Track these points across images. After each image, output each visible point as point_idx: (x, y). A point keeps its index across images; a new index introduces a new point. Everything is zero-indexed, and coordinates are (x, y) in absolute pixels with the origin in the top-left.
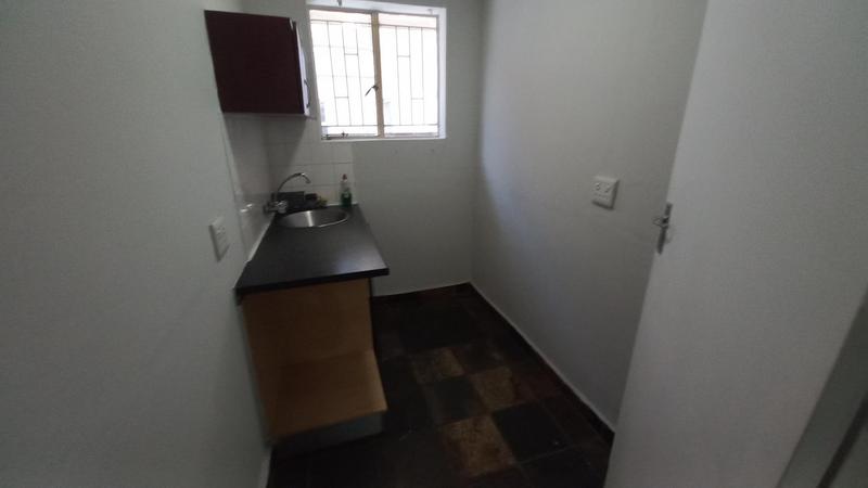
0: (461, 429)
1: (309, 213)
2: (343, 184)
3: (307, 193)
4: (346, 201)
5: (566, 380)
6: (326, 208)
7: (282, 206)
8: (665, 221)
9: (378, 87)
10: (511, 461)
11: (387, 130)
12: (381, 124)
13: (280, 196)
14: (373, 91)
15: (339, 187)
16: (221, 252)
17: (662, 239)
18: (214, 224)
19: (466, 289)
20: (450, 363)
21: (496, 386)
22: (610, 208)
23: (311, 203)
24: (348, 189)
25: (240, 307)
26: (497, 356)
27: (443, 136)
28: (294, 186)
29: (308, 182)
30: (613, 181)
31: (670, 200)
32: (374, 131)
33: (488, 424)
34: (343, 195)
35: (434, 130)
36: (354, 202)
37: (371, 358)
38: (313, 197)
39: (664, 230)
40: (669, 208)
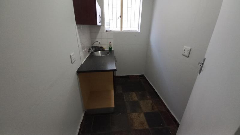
0: (134, 115)
1: (100, 52)
2: (110, 44)
3: (100, 46)
4: (110, 49)
5: (168, 107)
6: (105, 51)
7: (93, 50)
8: (203, 64)
9: (121, 17)
10: (147, 127)
11: (123, 29)
12: (121, 27)
13: (93, 47)
14: (120, 17)
15: (108, 45)
16: (73, 62)
17: (201, 70)
18: (71, 55)
19: (142, 76)
20: (134, 97)
21: (147, 105)
22: (188, 57)
23: (101, 49)
24: (111, 46)
25: (78, 76)
26: (148, 97)
27: (139, 31)
28: (97, 44)
29: (100, 43)
30: (190, 48)
31: (206, 57)
32: (119, 30)
33: (142, 115)
34: (109, 47)
35: (137, 29)
36: (112, 50)
37: (113, 92)
38: (102, 47)
39: (202, 67)
40: (204, 59)
